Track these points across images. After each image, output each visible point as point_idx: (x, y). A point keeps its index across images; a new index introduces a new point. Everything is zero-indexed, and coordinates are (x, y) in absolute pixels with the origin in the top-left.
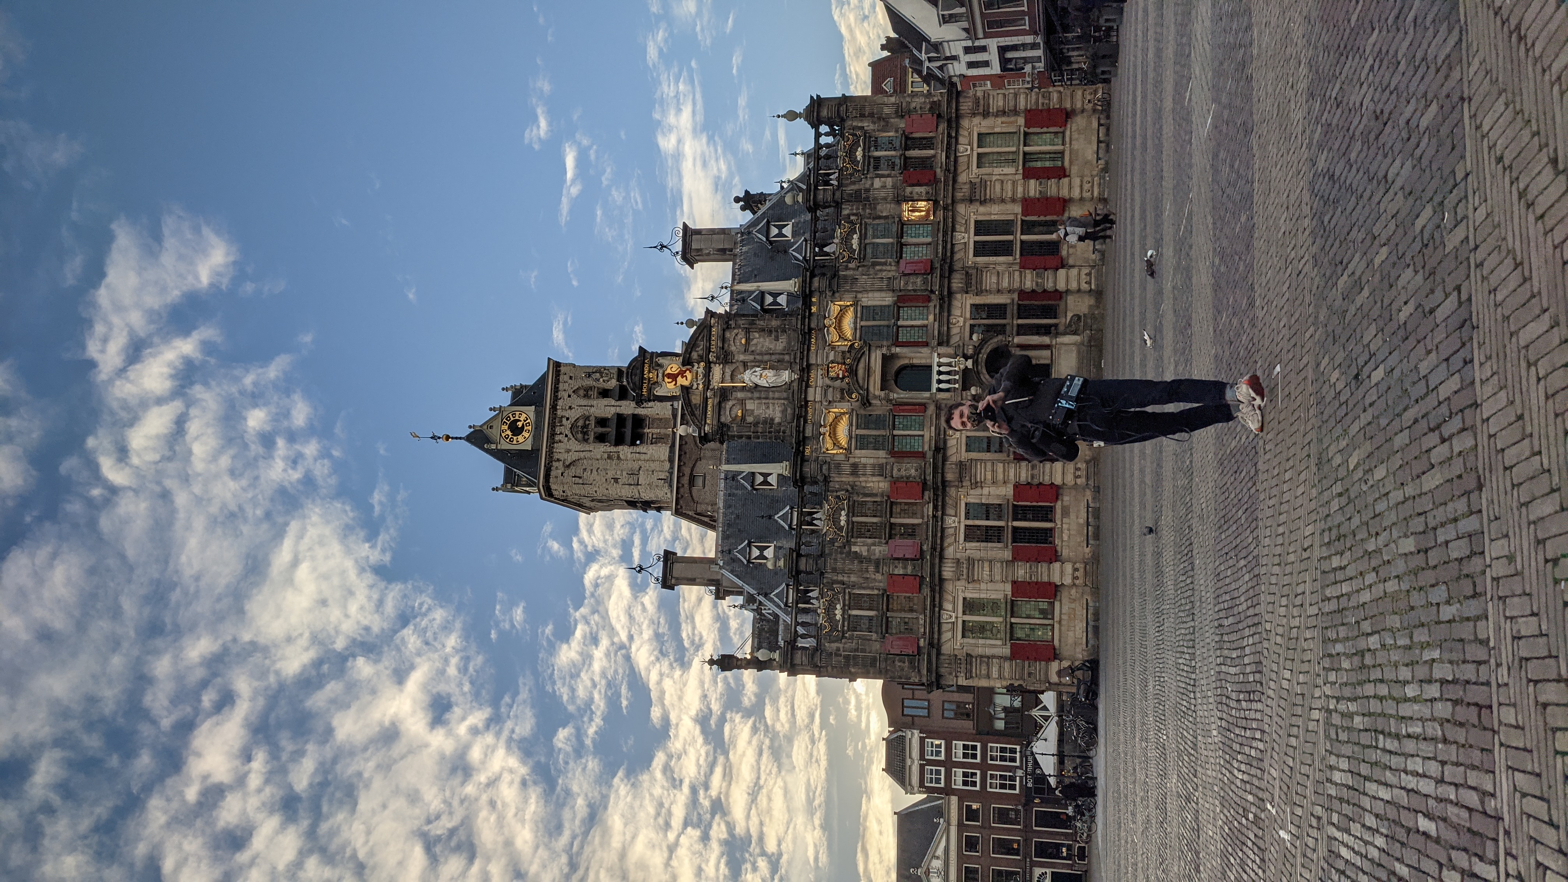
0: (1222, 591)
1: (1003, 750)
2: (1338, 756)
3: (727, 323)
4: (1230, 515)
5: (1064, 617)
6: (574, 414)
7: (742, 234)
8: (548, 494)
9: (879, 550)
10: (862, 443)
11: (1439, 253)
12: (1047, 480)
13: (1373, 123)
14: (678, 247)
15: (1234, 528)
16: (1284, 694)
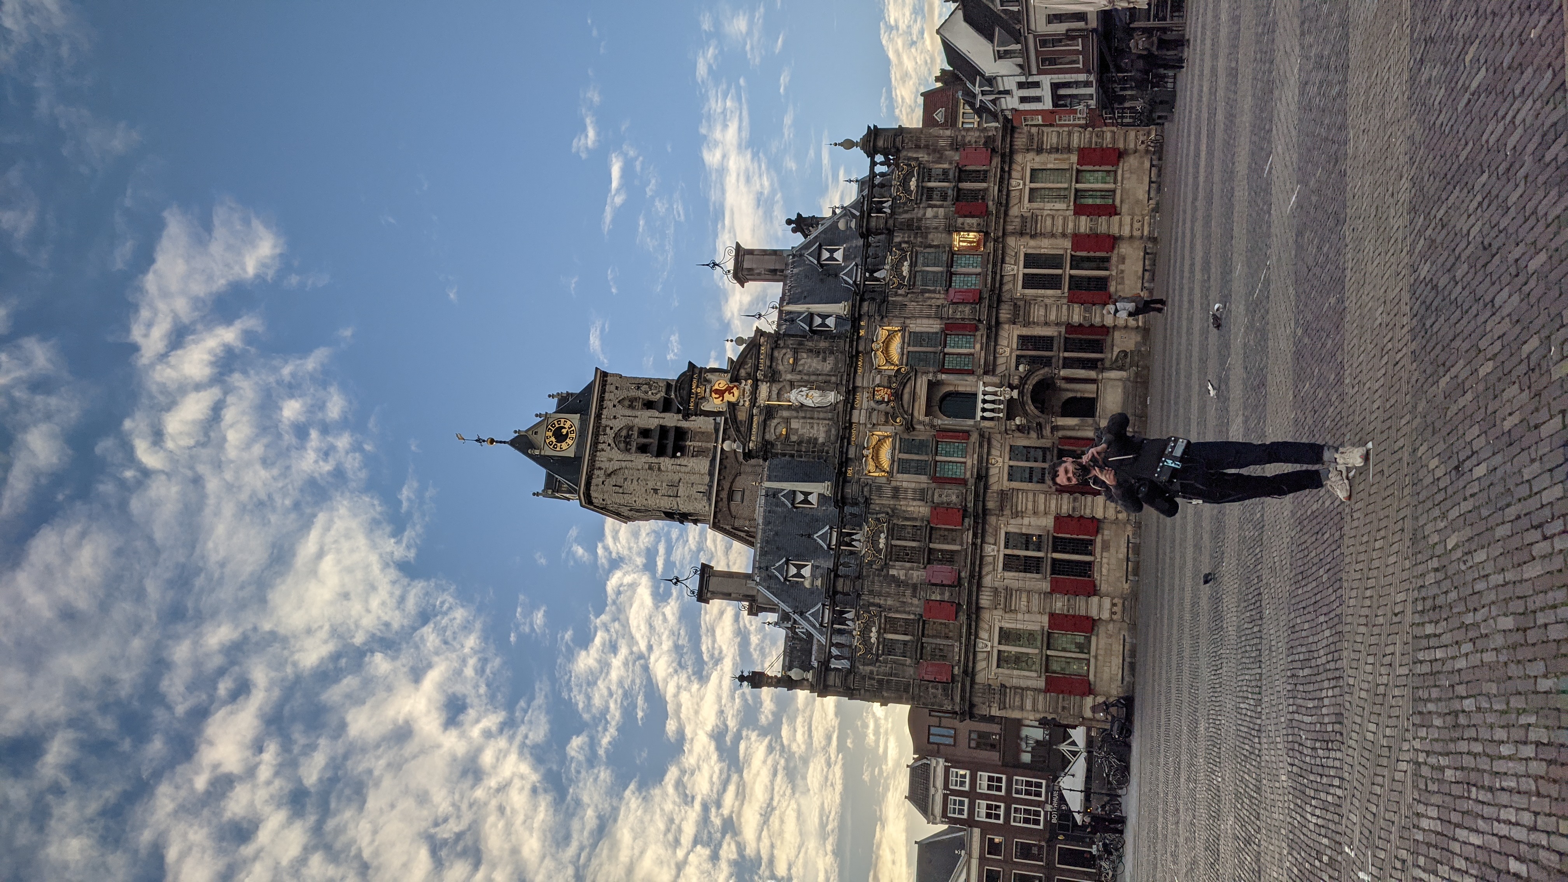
0: (1297, 643)
1: (1029, 784)
2: (1426, 805)
3: (776, 342)
4: (1309, 572)
5: (1101, 652)
6: (618, 424)
7: (794, 256)
8: (588, 502)
9: (917, 575)
10: (904, 467)
11: (1544, 381)
12: (1088, 513)
13: (1480, 252)
14: (730, 265)
15: (1314, 584)
16: (1369, 746)
